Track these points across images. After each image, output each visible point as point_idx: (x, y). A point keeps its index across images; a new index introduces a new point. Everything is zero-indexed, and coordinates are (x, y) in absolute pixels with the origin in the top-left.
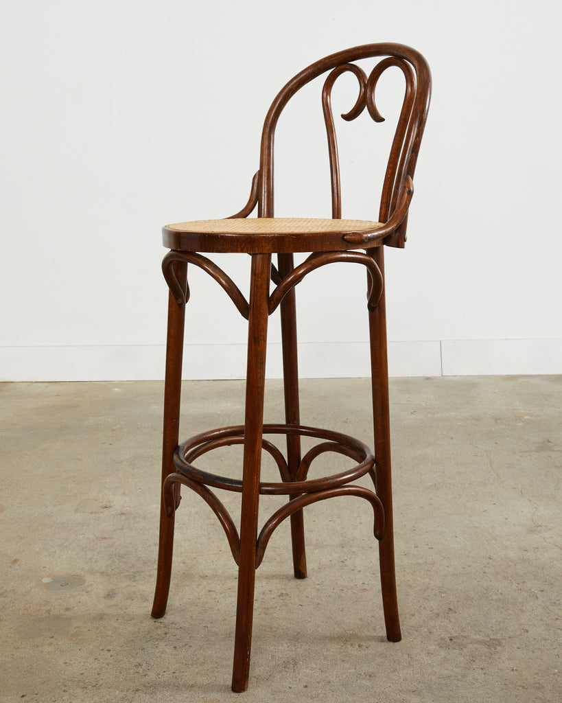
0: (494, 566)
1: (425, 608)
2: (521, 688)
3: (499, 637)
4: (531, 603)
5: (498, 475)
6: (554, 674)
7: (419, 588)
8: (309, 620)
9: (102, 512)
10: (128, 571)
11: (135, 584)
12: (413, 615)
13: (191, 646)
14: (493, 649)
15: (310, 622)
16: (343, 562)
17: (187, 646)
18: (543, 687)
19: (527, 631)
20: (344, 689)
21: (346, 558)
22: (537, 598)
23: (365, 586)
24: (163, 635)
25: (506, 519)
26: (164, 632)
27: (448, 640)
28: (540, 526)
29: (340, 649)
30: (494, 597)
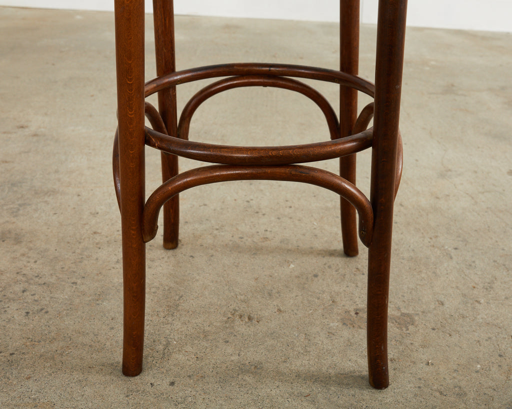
0: (405, 215)
1: (330, 267)
2: (438, 394)
3: (410, 311)
4: (445, 265)
5: (408, 114)
6: (477, 372)
7: (326, 239)
8: (198, 278)
9: (15, 133)
10: (13, 203)
11: (14, 220)
12: (316, 276)
13: (47, 312)
14: (404, 329)
15: (197, 280)
16: (248, 202)
17: (44, 311)
18: (465, 394)
19: (442, 304)
20: (220, 389)
21: (252, 197)
22: (451, 258)
23: (268, 233)
24: (20, 294)
25: (417, 160)
26: (22, 289)
27: (353, 313)
28: (450, 170)
29: (226, 322)
30: (406, 255)
